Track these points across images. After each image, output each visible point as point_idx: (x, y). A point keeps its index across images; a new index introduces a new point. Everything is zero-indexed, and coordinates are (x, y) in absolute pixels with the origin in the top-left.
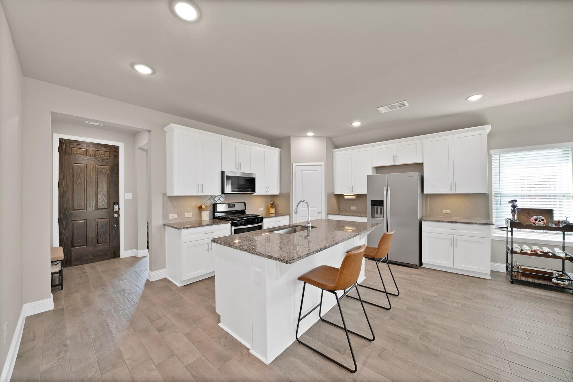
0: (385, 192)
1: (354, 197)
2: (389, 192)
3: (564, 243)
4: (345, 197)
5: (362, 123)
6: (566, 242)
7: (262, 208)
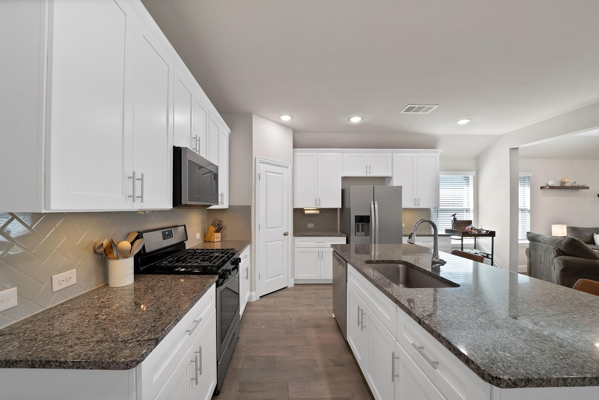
0: (372, 206)
1: (318, 212)
2: (376, 206)
3: (462, 245)
4: (306, 212)
5: (363, 118)
6: (464, 244)
7: (199, 233)
